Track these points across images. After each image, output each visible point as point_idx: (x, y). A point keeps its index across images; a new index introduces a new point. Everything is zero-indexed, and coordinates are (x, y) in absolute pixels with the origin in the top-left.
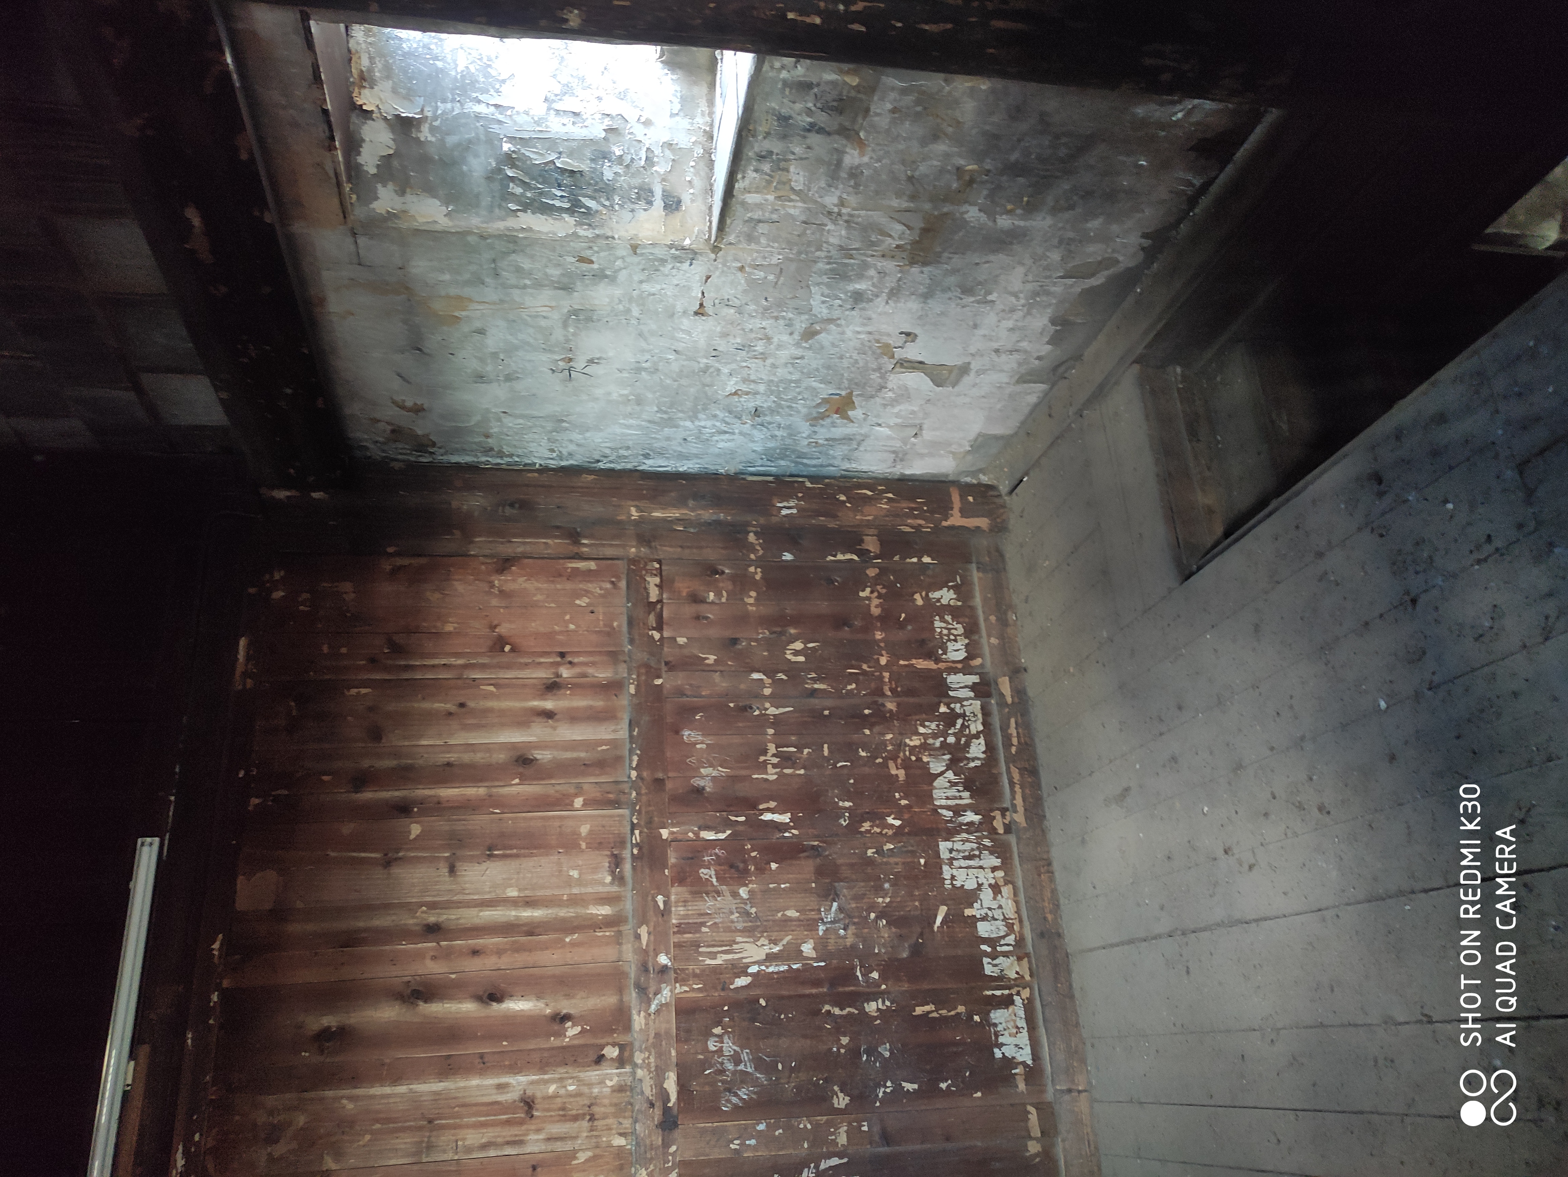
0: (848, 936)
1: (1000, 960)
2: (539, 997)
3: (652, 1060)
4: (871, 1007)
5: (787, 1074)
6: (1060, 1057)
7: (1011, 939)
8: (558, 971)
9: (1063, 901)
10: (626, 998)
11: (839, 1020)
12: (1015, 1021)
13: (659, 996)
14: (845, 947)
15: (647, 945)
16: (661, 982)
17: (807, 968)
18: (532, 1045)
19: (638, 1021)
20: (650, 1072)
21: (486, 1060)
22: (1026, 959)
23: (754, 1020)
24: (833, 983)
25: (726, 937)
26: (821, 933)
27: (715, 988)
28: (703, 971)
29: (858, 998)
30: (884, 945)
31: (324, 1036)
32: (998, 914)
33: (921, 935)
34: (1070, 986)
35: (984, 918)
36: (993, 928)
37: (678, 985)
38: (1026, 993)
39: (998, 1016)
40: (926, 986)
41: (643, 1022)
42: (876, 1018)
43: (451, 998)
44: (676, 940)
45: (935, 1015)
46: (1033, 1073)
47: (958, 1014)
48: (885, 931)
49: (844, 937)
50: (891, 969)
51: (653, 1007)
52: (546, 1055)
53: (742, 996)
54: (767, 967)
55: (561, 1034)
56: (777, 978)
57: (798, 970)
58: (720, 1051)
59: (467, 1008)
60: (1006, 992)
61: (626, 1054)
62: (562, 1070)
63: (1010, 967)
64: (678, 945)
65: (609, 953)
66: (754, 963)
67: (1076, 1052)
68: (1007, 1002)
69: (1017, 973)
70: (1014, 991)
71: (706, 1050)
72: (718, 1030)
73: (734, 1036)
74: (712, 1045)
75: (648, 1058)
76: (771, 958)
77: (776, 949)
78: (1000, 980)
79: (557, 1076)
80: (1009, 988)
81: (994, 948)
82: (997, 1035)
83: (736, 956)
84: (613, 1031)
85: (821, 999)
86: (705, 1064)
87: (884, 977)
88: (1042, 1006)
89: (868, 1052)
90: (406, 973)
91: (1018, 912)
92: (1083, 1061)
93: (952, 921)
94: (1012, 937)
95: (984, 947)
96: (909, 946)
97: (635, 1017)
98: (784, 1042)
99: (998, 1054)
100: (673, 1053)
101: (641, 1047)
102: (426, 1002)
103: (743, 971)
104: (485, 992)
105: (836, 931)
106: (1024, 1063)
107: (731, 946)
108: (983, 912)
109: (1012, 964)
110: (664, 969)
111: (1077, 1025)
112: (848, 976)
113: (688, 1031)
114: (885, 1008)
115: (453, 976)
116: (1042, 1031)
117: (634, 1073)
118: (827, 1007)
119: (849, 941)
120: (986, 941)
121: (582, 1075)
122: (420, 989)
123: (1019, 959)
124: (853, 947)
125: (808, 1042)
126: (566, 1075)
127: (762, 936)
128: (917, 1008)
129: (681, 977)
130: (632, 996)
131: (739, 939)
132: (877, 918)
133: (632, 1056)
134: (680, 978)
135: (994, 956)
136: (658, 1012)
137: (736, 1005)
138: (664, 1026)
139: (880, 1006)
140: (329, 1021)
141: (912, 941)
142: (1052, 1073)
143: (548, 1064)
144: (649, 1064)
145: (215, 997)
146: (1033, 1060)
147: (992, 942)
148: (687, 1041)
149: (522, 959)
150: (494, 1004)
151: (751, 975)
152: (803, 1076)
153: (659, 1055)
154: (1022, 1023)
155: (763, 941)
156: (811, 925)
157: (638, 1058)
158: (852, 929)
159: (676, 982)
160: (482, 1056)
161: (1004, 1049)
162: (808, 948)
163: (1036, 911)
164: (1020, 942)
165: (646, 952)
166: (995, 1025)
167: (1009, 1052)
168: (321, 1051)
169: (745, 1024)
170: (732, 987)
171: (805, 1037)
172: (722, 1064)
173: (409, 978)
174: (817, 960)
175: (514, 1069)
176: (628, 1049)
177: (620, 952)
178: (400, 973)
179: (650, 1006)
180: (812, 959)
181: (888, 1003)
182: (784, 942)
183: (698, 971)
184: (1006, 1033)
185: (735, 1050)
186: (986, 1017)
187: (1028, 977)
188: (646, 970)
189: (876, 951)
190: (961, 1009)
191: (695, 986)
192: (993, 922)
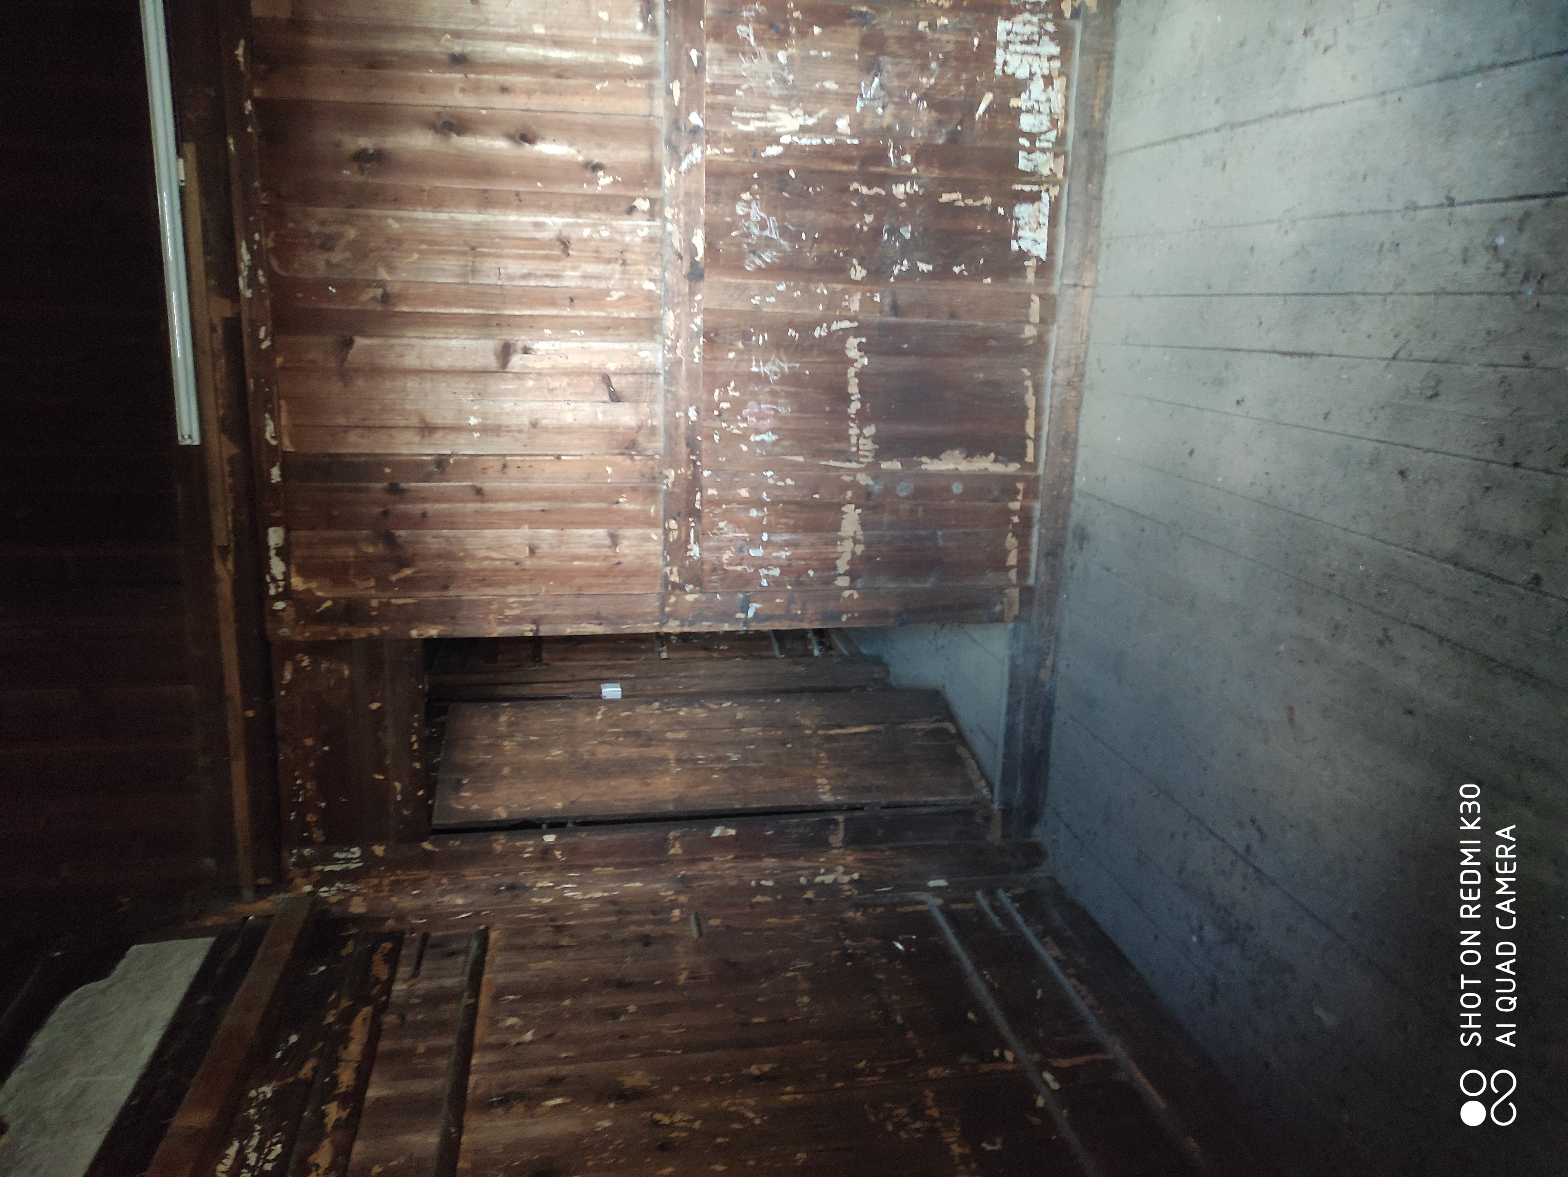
0: (885, 116)
1: (1037, 156)
2: (571, 144)
3: (681, 216)
4: (899, 190)
5: (809, 244)
6: (1074, 254)
7: (1052, 135)
8: (588, 119)
9: (1116, 99)
10: (657, 155)
11: (866, 200)
12: (1037, 217)
13: (690, 155)
14: (881, 127)
15: (680, 102)
16: (693, 141)
17: (840, 144)
18: (566, 189)
19: (669, 178)
20: (679, 227)
21: (522, 197)
22: (1062, 157)
23: (781, 190)
24: (865, 162)
25: (760, 103)
26: (858, 109)
27: (745, 154)
28: (735, 135)
29: (886, 180)
30: (921, 129)
31: (361, 157)
32: (1044, 108)
33: (961, 123)
34: (1101, 189)
35: (1029, 111)
36: (1037, 122)
37: (708, 146)
38: (1054, 191)
39: (1022, 210)
40: (957, 174)
41: (674, 179)
42: (902, 201)
43: (483, 134)
44: (709, 101)
45: (961, 204)
46: (1045, 268)
47: (983, 205)
48: (924, 115)
49: (882, 117)
50: (924, 154)
51: (684, 166)
52: (580, 199)
53: (772, 166)
54: (800, 139)
55: (594, 182)
56: (809, 152)
57: (831, 145)
58: (747, 216)
59: (501, 145)
60: (1035, 188)
61: (657, 208)
62: (595, 216)
63: (1045, 163)
64: (711, 107)
65: (640, 106)
66: (787, 134)
67: (1090, 252)
68: (1034, 198)
69: (1051, 170)
70: (1043, 188)
71: (733, 213)
72: (746, 196)
73: (761, 204)
74: (740, 210)
75: (678, 214)
76: (804, 130)
77: (810, 122)
78: (1032, 176)
79: (590, 221)
80: (1039, 184)
81: (1033, 143)
82: (1017, 228)
83: (769, 125)
84: (643, 186)
85: (850, 177)
86: (731, 227)
87: (916, 161)
88: (1068, 206)
89: (890, 233)
90: (436, 103)
91: (1066, 108)
92: (1095, 260)
93: (996, 111)
94: (1054, 133)
95: (1024, 142)
96: (947, 133)
97: (666, 173)
98: (810, 215)
99: (1014, 246)
100: (702, 212)
101: (671, 202)
102: (458, 134)
103: (775, 140)
104: (517, 131)
105: (874, 110)
106: (1038, 258)
107: (765, 113)
108: (1029, 104)
109: (1047, 161)
110: (695, 130)
111: (1098, 227)
112: (880, 156)
113: (718, 194)
114: (912, 192)
115: (484, 112)
116: (1062, 228)
117: (664, 228)
118: (855, 186)
119: (887, 121)
120: (1025, 134)
121: (614, 223)
122: (452, 120)
123: (1056, 156)
124: (890, 129)
125: (834, 216)
126: (600, 222)
127: (798, 106)
128: (944, 195)
129: (713, 139)
130: (663, 153)
131: (774, 107)
132: (920, 99)
133: (662, 210)
134: (711, 140)
135: (1030, 151)
136: (689, 171)
137: (765, 174)
138: (694, 185)
139: (908, 190)
140: (365, 142)
141: (950, 128)
142: (1063, 268)
143: (581, 209)
144: (679, 220)
145: (249, 106)
146: (1047, 255)
147: (1032, 137)
148: (716, 202)
149: (551, 102)
150: (527, 145)
151: (784, 145)
152: (825, 248)
153: (689, 213)
154: (1044, 220)
155: (798, 111)
156: (849, 100)
157: (669, 213)
158: (891, 108)
159: (707, 142)
160: (517, 194)
161: (1021, 242)
162: (843, 124)
163: (1085, 108)
164: (1061, 140)
165: (677, 109)
166: (1018, 219)
167: (1025, 245)
168: (362, 171)
169: (773, 193)
170: (763, 155)
171: (830, 211)
172: (748, 228)
173: (439, 109)
174: (852, 136)
175: (548, 209)
176: (658, 203)
177: (652, 107)
178: (430, 102)
179: (680, 164)
180: (846, 135)
181: (916, 187)
182: (820, 114)
183: (729, 135)
184: (1027, 228)
185: (761, 217)
186: (1010, 210)
187: (1060, 176)
188: (678, 129)
189: (912, 134)
190: (988, 200)
191: (726, 150)
192: (1037, 115)
